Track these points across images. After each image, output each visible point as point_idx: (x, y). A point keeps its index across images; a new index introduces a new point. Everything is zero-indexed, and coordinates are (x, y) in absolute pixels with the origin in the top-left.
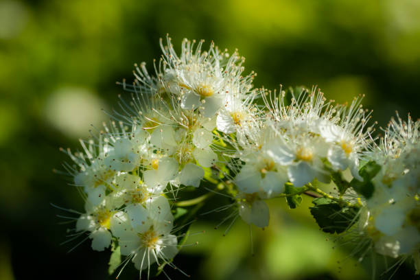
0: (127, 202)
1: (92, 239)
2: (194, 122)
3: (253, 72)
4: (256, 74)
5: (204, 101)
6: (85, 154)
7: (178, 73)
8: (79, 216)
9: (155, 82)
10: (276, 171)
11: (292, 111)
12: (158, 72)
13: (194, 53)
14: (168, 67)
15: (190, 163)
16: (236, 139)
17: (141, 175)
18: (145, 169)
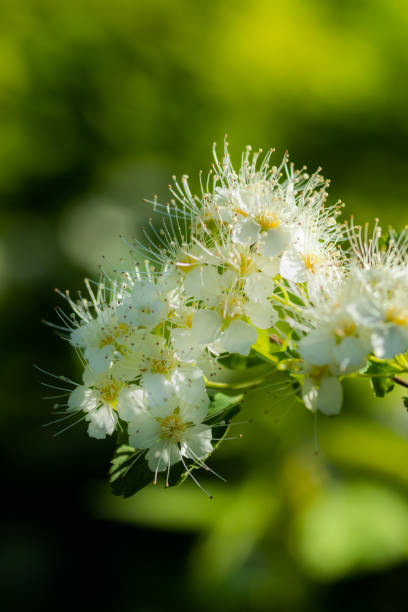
0: (144, 370)
1: (90, 422)
2: (249, 262)
3: (340, 201)
4: (343, 205)
5: (265, 234)
6: (89, 299)
7: (233, 193)
8: (73, 388)
9: (199, 205)
10: (357, 336)
11: (389, 259)
12: (205, 192)
13: (258, 168)
14: (219, 184)
15: (238, 320)
16: (306, 291)
17: (167, 335)
18: (174, 326)
